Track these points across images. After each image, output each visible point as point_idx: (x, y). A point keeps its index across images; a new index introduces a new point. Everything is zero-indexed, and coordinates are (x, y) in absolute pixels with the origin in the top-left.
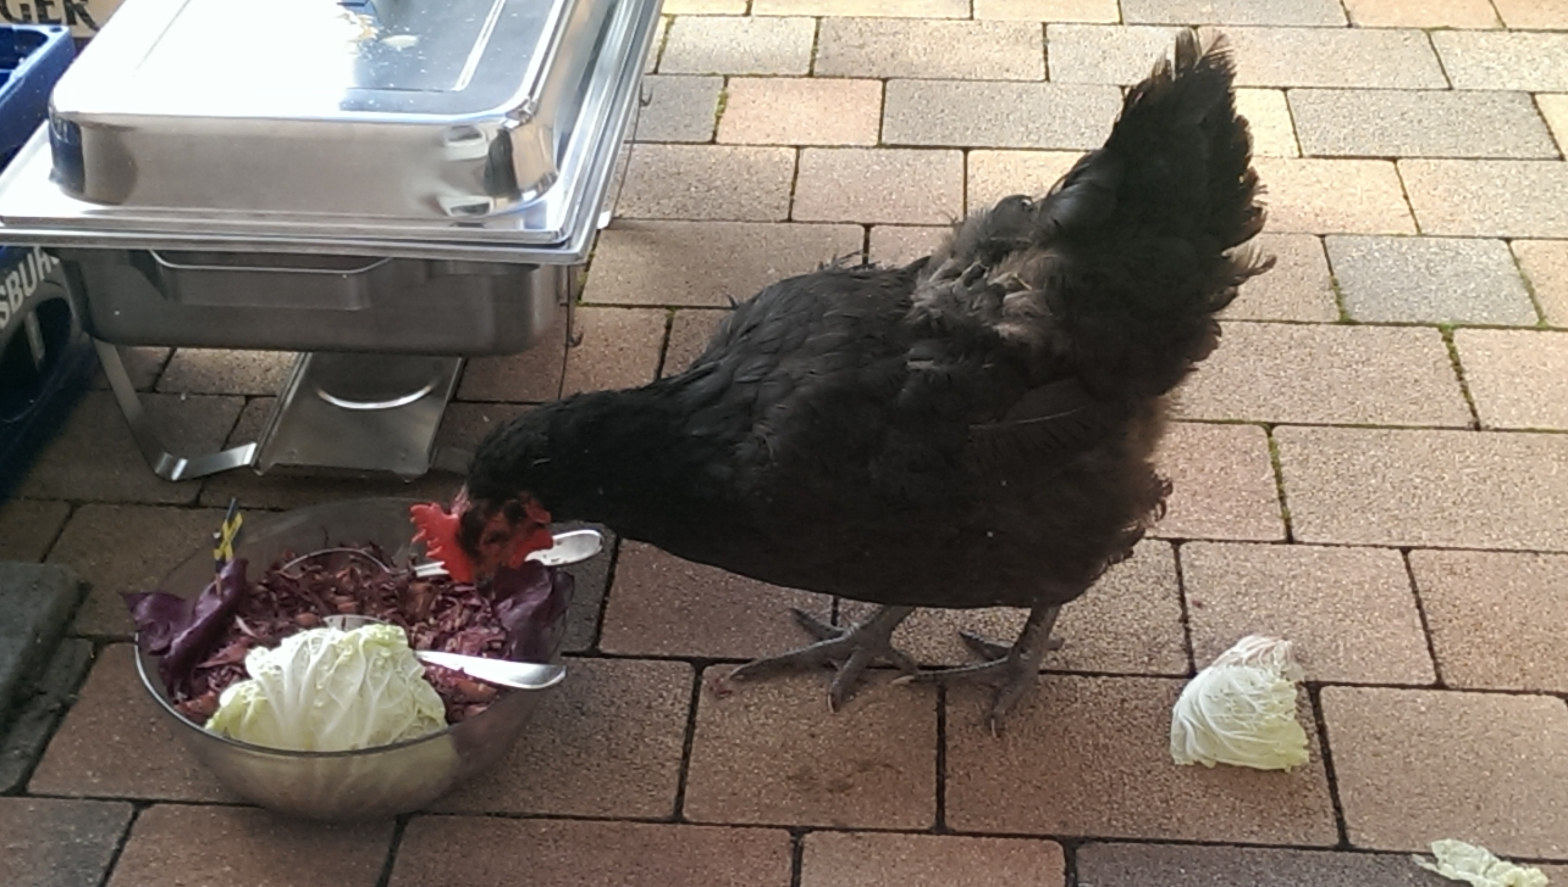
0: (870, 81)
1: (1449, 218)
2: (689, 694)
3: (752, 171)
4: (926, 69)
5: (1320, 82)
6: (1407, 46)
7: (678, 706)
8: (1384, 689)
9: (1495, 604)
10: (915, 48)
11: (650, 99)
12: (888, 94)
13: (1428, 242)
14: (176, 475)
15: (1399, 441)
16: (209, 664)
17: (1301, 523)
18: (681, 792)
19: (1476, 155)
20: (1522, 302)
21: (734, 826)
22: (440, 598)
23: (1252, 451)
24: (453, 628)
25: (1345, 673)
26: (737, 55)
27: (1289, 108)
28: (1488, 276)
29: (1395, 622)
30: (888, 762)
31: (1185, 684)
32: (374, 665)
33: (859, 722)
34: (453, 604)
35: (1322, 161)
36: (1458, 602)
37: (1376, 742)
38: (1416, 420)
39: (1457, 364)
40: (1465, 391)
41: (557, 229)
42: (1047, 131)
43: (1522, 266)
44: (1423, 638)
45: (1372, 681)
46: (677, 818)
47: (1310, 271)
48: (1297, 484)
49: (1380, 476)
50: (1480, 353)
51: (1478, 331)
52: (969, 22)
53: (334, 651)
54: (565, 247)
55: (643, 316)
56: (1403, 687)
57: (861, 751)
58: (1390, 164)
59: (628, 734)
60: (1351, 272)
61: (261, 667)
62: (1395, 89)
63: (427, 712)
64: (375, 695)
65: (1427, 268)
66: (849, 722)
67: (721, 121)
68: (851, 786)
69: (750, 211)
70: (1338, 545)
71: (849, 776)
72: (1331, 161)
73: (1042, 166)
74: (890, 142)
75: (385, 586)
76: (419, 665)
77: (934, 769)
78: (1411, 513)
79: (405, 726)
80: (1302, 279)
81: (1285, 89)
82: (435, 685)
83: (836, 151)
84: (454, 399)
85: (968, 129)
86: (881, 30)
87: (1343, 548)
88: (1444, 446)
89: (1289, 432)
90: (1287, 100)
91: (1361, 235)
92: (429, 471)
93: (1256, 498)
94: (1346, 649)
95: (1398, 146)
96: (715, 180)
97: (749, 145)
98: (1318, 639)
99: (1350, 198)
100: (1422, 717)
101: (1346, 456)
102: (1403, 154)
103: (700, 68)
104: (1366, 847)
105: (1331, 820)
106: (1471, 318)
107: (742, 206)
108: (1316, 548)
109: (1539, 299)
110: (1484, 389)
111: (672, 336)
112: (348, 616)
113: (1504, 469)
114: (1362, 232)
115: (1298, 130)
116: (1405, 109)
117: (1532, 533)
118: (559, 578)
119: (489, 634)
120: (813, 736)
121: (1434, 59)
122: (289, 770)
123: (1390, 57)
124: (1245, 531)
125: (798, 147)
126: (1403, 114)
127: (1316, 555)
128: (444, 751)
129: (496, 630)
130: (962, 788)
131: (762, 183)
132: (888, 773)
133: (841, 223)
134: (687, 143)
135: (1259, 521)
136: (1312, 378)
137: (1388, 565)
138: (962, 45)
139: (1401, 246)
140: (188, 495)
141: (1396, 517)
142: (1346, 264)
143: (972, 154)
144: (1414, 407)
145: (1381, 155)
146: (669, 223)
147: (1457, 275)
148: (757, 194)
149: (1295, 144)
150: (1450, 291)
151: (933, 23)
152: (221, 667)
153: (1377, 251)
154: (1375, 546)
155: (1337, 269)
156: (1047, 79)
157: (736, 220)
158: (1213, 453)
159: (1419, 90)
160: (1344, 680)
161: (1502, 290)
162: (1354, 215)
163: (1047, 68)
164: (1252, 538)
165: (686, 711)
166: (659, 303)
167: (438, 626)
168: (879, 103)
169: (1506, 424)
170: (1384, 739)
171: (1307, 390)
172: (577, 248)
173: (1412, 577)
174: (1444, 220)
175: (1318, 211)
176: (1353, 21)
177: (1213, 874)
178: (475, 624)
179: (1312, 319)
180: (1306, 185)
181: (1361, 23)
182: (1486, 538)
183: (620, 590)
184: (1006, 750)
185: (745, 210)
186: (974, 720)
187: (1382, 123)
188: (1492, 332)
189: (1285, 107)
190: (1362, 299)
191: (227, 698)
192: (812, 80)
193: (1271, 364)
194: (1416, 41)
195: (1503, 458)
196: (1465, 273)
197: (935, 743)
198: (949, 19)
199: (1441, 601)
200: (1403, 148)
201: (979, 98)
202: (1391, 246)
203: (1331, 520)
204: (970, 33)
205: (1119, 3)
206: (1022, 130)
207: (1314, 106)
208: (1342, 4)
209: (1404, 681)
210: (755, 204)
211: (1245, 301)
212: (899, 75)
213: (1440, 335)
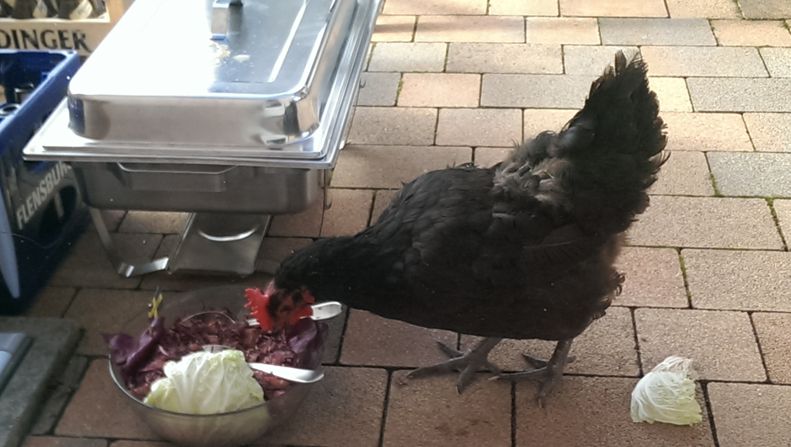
0: (475, 75)
1: (770, 143)
2: (385, 385)
3: (415, 120)
4: (503, 68)
5: (703, 74)
6: (747, 55)
7: (380, 391)
8: (740, 384)
10: (497, 58)
11: (365, 85)
12: (483, 81)
13: (760, 155)
14: (128, 274)
15: (746, 256)
16: (145, 370)
17: (696, 299)
18: (382, 435)
19: (783, 111)
22: (260, 336)
23: (671, 261)
24: (267, 352)
25: (720, 376)
26: (407, 62)
27: (687, 87)
29: (745, 349)
30: (487, 420)
31: (638, 381)
32: (228, 370)
33: (472, 399)
34: (267, 339)
35: (705, 114)
36: (777, 339)
37: (736, 411)
38: (755, 246)
39: (775, 217)
40: (780, 231)
41: (319, 151)
42: (564, 99)
44: (760, 358)
45: (734, 380)
47: (699, 170)
48: (693, 279)
49: (736, 275)
50: (787, 212)
51: (786, 200)
52: (524, 45)
53: (208, 364)
54: (323, 160)
55: (361, 193)
56: (750, 383)
57: (473, 415)
58: (740, 116)
59: (355, 405)
60: (720, 171)
61: (172, 372)
62: (741, 77)
63: (255, 394)
64: (229, 385)
65: (759, 168)
66: (466, 399)
67: (400, 95)
68: (468, 433)
69: (414, 140)
70: (715, 310)
71: (467, 427)
72: (709, 114)
73: (562, 117)
74: (485, 105)
75: (233, 330)
76: (251, 371)
77: (510, 424)
78: (753, 293)
79: (243, 401)
80: (695, 174)
81: (685, 78)
82: (258, 380)
83: (458, 110)
84: (267, 236)
85: (524, 98)
86: (480, 49)
87: (718, 312)
88: (769, 258)
89: (689, 252)
90: (686, 83)
91: (725, 152)
92: (254, 272)
93: (673, 286)
94: (720, 363)
95: (743, 106)
96: (397, 125)
97: (414, 107)
98: (706, 358)
99: (719, 133)
100: (760, 399)
101: (719, 264)
102: (746, 110)
103: (389, 68)
106: (782, 193)
107: (410, 138)
108: (704, 311)
111: (375, 204)
112: (215, 346)
114: (725, 150)
115: (692, 98)
116: (747, 87)
118: (320, 326)
119: (286, 355)
120: (448, 407)
121: (761, 62)
122: (185, 423)
123: (739, 61)
124: (667, 303)
125: (439, 108)
126: (746, 90)
127: (704, 315)
128: (262, 414)
129: (288, 353)
130: (524, 434)
131: (420, 126)
132: (487, 425)
133: (461, 146)
134: (383, 106)
135: (675, 298)
136: (701, 225)
137: (741, 320)
138: (520, 56)
139: (746, 157)
140: (134, 284)
141: (745, 296)
142: (718, 167)
143: (526, 111)
144: (753, 240)
145: (735, 111)
146: (374, 146)
147: (774, 172)
148: (418, 131)
149: (691, 106)
150: (771, 180)
151: (506, 46)
152: (151, 371)
153: (733, 159)
154: (735, 310)
155: (713, 169)
156: (564, 73)
157: (408, 145)
158: (651, 263)
159: (754, 78)
160: (719, 379)
162: (721, 141)
163: (564, 67)
164: (671, 306)
165: (384, 394)
166: (369, 187)
167: (259, 350)
168: (479, 86)
170: (740, 410)
171: (698, 230)
172: (329, 160)
173: (753, 326)
174: (767, 144)
175: (702, 139)
176: (720, 43)
178: (278, 349)
179: (701, 194)
180: (697, 126)
181: (724, 45)
183: (351, 332)
184: (546, 414)
185: (412, 140)
186: (530, 399)
187: (735, 95)
189: (685, 87)
190: (726, 184)
191: (155, 387)
192: (445, 74)
193: (680, 217)
194: (752, 53)
196: (778, 171)
197: (510, 411)
199: (769, 339)
200: (746, 108)
201: (529, 83)
202: (740, 157)
203: (711, 297)
204: (525, 50)
205: (600, 35)
206: (552, 98)
207: (700, 86)
208: (714, 34)
209: (750, 380)
210: (417, 137)
211: (666, 185)
212: (489, 71)
213: (766, 203)
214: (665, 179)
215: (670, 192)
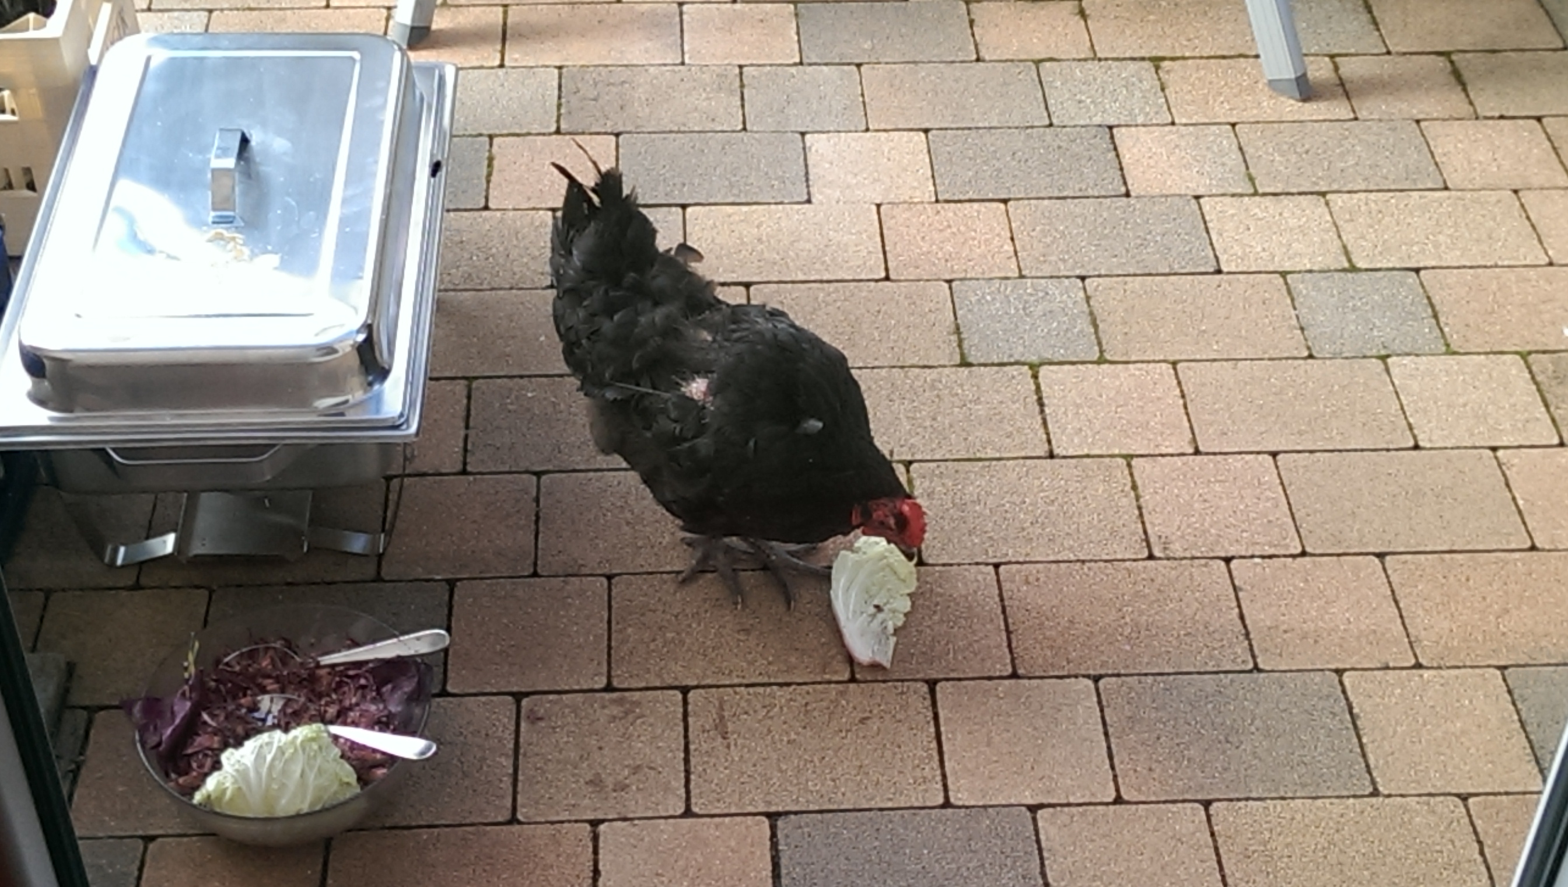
0: (606, 137)
1: (1042, 259)
2: (513, 722)
3: (520, 236)
4: (649, 121)
5: (953, 122)
6: (1020, 80)
7: (508, 732)
8: (978, 681)
9: (1053, 607)
10: (639, 98)
12: (621, 150)
13: (1026, 283)
14: (119, 561)
15: (997, 471)
16: (190, 751)
18: (514, 800)
19: (1065, 194)
20: (1089, 339)
21: (552, 823)
22: (337, 679)
24: (351, 703)
25: (953, 670)
26: (497, 112)
27: (929, 151)
28: (1067, 315)
29: (988, 626)
30: (652, 765)
32: (309, 755)
33: (631, 735)
34: (347, 683)
35: (952, 205)
36: (1029, 607)
38: (1010, 451)
39: (1040, 399)
40: (1044, 423)
41: (397, 413)
42: (746, 184)
43: (1092, 303)
44: (1005, 638)
45: (970, 675)
46: (513, 820)
47: (939, 317)
49: (982, 503)
50: (1056, 387)
51: (1057, 367)
52: (681, 68)
53: (281, 750)
54: (404, 427)
55: (448, 388)
56: (990, 678)
57: (634, 759)
58: (1002, 206)
59: (475, 757)
60: (970, 317)
61: (233, 765)
62: (1009, 128)
63: (346, 780)
64: (311, 777)
65: (1024, 309)
66: (624, 734)
67: (491, 185)
68: (627, 786)
69: (521, 277)
70: (951, 565)
71: (626, 779)
72: (959, 205)
73: (742, 221)
75: (299, 672)
76: (335, 742)
77: (682, 768)
78: (1002, 533)
79: (331, 791)
80: (934, 324)
81: (926, 131)
82: (348, 760)
85: (684, 185)
86: (612, 81)
87: (955, 567)
90: (928, 143)
91: (978, 279)
94: (954, 651)
95: (1008, 188)
96: (490, 249)
97: (515, 209)
99: (971, 242)
100: (1001, 701)
101: (960, 487)
102: (1012, 196)
103: (469, 128)
104: (960, 803)
105: (939, 786)
106: (1052, 355)
107: (514, 274)
108: (937, 568)
109: (1101, 334)
110: (1057, 422)
111: (472, 408)
112: (275, 695)
113: (1067, 491)
114: (979, 276)
115: (935, 175)
116: (1016, 149)
117: (1081, 546)
119: (378, 712)
120: (600, 748)
121: (1040, 94)
123: (1007, 92)
126: (1014, 154)
127: (937, 574)
129: (381, 708)
130: (701, 780)
131: (527, 249)
132: (653, 773)
134: (466, 210)
136: (939, 419)
137: (985, 579)
138: (675, 94)
139: (1006, 289)
140: (130, 578)
141: (991, 538)
142: (966, 309)
143: (689, 210)
144: (1008, 440)
145: (996, 197)
146: (459, 293)
147: (1045, 315)
148: (525, 260)
149: (932, 188)
150: (1039, 330)
151: (652, 69)
153: (989, 294)
154: (977, 564)
155: (959, 313)
156: (744, 129)
157: (511, 288)
159: (1027, 128)
160: (952, 675)
161: (1075, 327)
162: (974, 259)
163: (744, 115)
165: (513, 736)
166: (460, 375)
167: (338, 700)
168: (613, 159)
169: (1071, 452)
170: (976, 720)
171: (935, 429)
173: (1000, 589)
174: (1038, 261)
175: (947, 257)
176: (981, 54)
177: (864, 832)
178: (367, 701)
179: (942, 363)
180: (941, 231)
181: (987, 58)
182: (1050, 552)
183: (457, 639)
184: (728, 747)
185: (517, 277)
186: (707, 727)
187: (998, 164)
188: (1066, 367)
189: (925, 151)
190: (976, 341)
191: (211, 783)
192: (559, 137)
193: (910, 406)
194: (1027, 74)
195: (1066, 481)
196: (1050, 312)
197: (682, 747)
198: (665, 65)
199: (1018, 608)
200: (1012, 190)
201: (691, 151)
202: (999, 290)
203: (947, 544)
204: (682, 80)
205: (799, 41)
206: (727, 183)
207: (948, 149)
208: (973, 35)
209: (991, 674)
210: (525, 270)
211: (892, 348)
212: (628, 129)
213: (1030, 373)
214: (892, 337)
215: (898, 360)
